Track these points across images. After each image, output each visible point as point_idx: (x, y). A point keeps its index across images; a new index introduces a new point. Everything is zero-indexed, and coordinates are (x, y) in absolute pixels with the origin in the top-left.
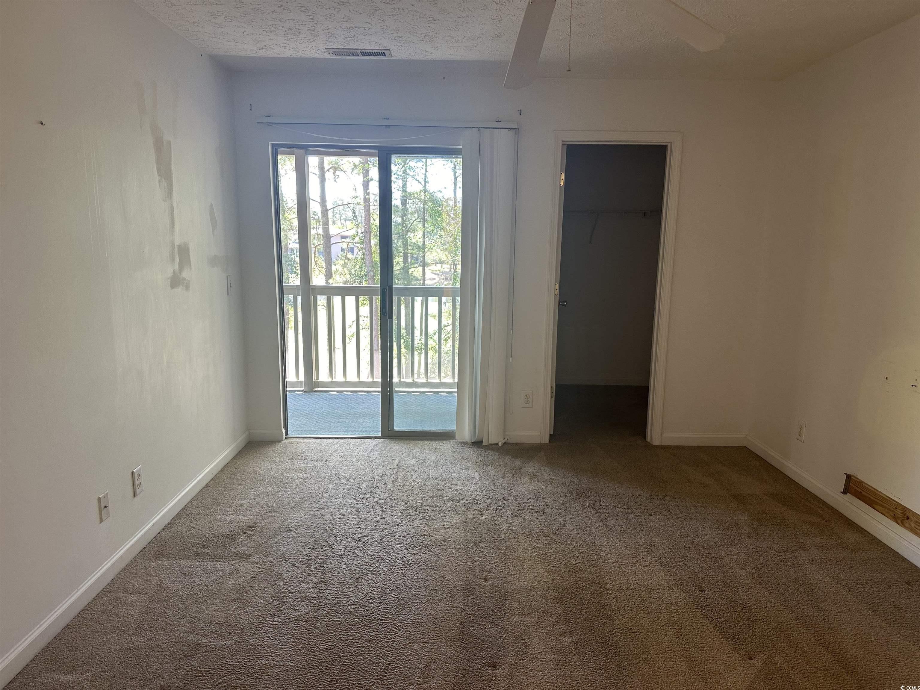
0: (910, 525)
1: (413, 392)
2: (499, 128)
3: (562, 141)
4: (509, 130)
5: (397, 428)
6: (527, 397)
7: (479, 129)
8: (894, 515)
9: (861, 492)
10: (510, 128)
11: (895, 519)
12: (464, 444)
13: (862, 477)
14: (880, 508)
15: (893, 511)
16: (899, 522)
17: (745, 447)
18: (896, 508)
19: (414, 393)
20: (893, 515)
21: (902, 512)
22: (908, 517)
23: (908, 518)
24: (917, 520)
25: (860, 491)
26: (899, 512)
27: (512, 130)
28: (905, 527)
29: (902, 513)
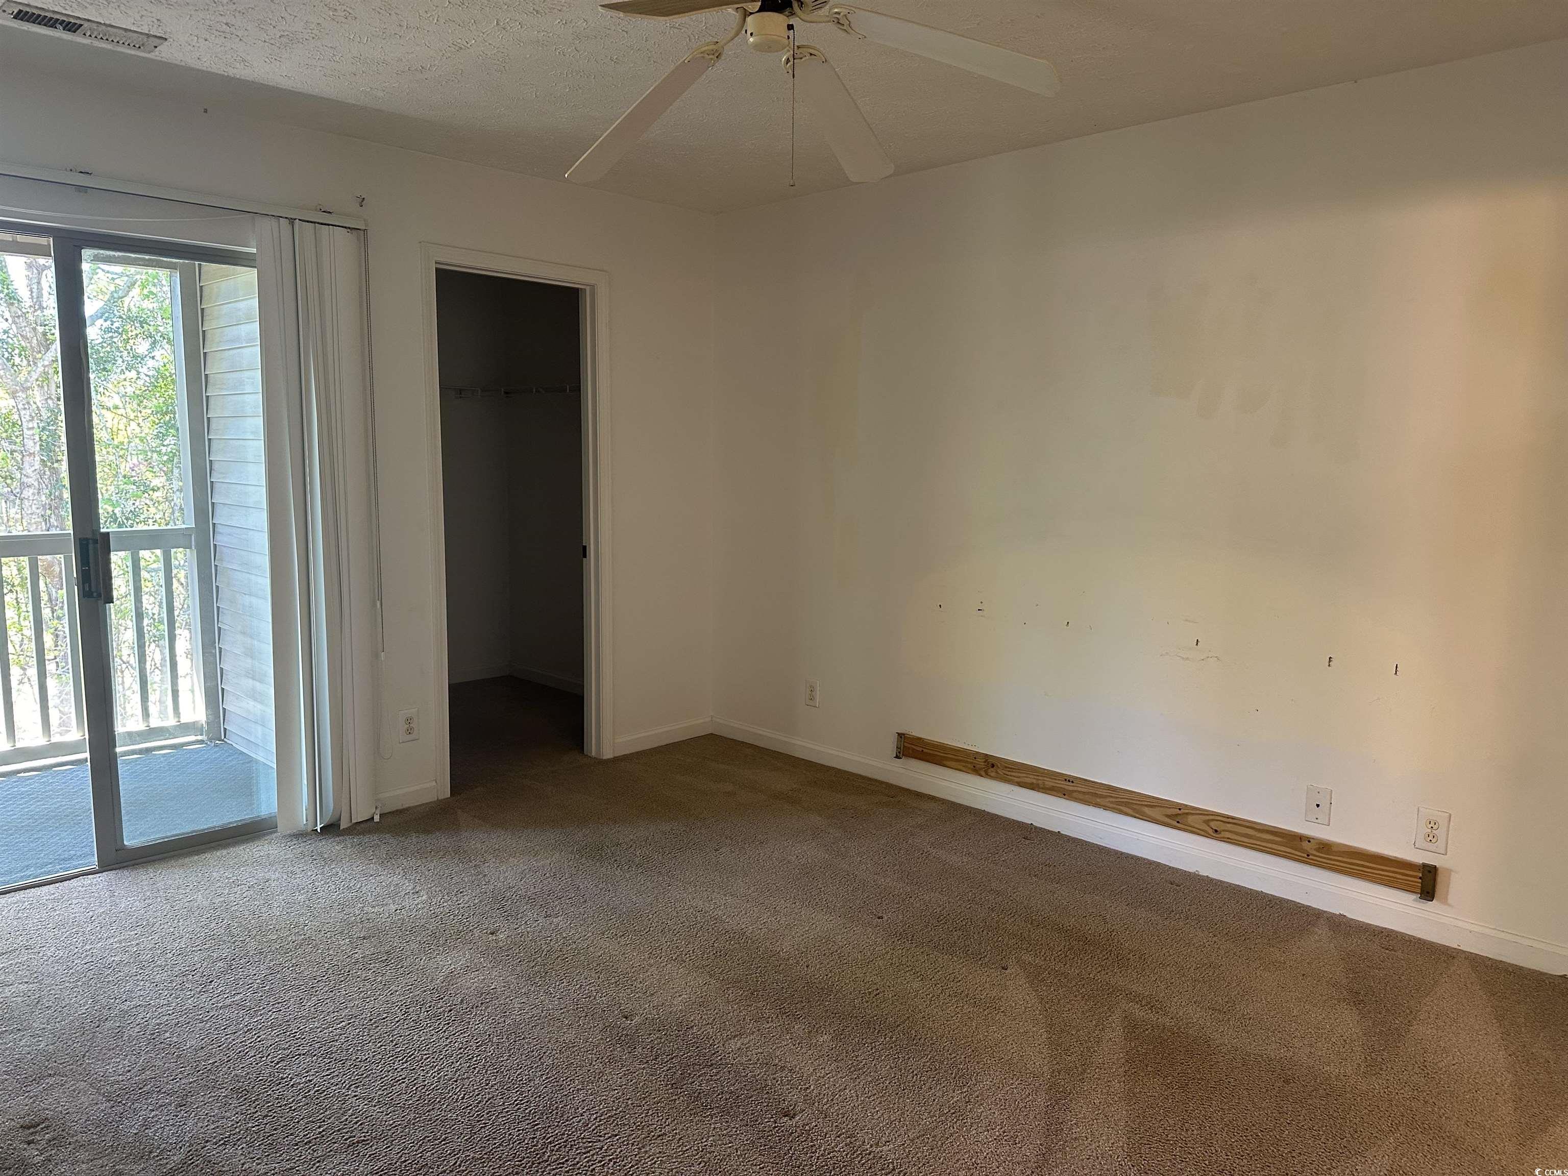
0: (997, 772)
1: (19, 772)
2: (329, 225)
3: (436, 263)
4: (349, 230)
5: (132, 839)
6: (409, 720)
7: (292, 221)
8: (974, 767)
9: (922, 751)
10: (349, 228)
11: (976, 771)
12: (300, 835)
13: (916, 733)
14: (952, 764)
15: (971, 763)
16: (983, 773)
17: (712, 734)
18: (975, 758)
19: (22, 775)
20: (972, 767)
21: (984, 760)
22: (993, 764)
23: (993, 766)
24: (1006, 765)
25: (920, 749)
26: (980, 763)
27: (353, 231)
28: (992, 777)
29: (985, 762)
